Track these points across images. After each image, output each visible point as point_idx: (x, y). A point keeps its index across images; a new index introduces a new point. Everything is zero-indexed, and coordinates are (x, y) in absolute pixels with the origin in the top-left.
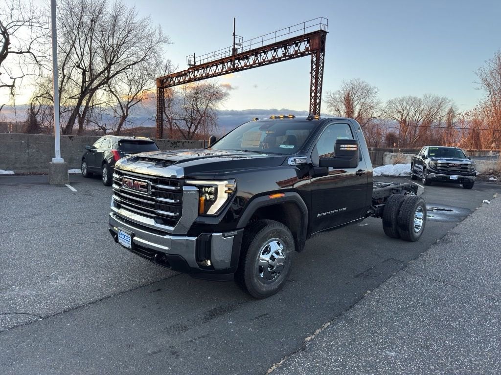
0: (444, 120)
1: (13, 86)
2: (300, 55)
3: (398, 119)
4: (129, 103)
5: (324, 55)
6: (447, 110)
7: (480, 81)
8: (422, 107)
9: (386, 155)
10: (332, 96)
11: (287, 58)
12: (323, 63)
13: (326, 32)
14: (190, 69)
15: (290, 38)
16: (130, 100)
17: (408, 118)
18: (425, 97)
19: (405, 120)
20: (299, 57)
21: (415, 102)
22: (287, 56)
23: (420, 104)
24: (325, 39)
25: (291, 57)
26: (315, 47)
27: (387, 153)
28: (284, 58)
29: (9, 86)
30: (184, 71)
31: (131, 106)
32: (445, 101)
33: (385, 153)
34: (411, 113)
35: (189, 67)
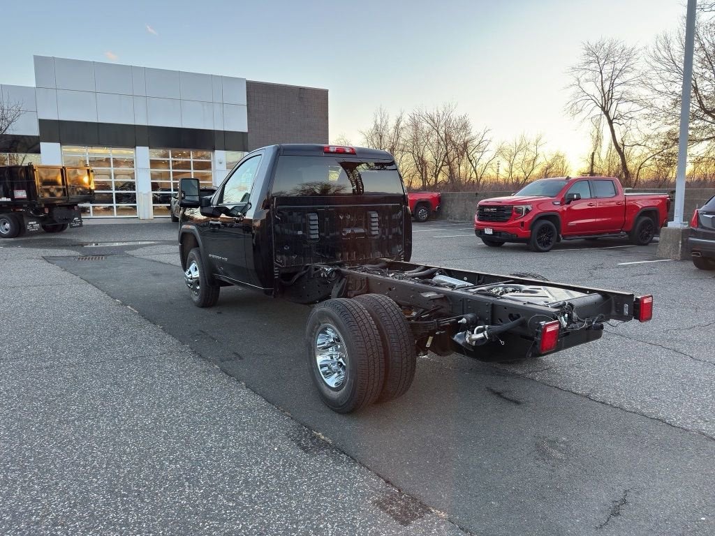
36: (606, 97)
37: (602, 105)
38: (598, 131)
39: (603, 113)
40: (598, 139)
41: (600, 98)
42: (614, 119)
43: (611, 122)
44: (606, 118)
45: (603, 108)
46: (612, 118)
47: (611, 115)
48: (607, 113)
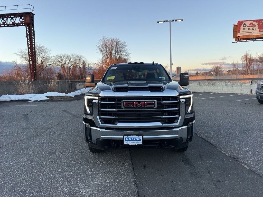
0: (82, 66)
2: (15, 25)
3: (60, 65)
5: (34, 27)
6: (82, 61)
7: (98, 49)
8: (71, 59)
9: (77, 84)
10: (23, 51)
11: (5, 25)
12: (34, 32)
13: (34, 14)
15: (7, 13)
17: (65, 65)
18: (72, 55)
19: (64, 66)
20: (15, 26)
21: (67, 57)
22: (6, 25)
23: (70, 58)
24: (33, 18)
25: (8, 25)
26: (27, 22)
27: (77, 83)
28: (4, 26)
32: (82, 57)
33: (76, 83)
34: (67, 63)
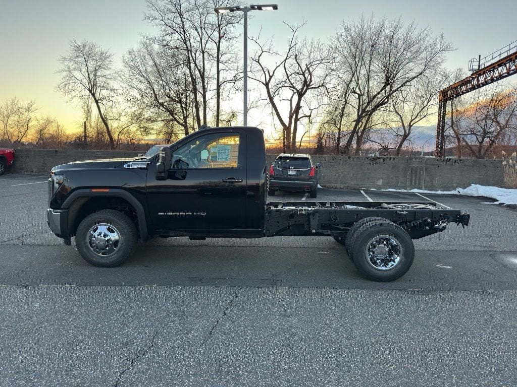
1: (310, 116)
4: (412, 120)
14: (472, 75)
16: (413, 117)
29: (306, 116)
30: (467, 78)
31: (414, 124)
35: (471, 73)
36: (92, 84)
37: (89, 89)
38: (88, 106)
39: (90, 94)
40: (88, 112)
41: (87, 84)
42: (99, 99)
43: (97, 102)
44: (93, 98)
45: (90, 91)
46: (97, 99)
47: (97, 96)
48: (93, 95)
